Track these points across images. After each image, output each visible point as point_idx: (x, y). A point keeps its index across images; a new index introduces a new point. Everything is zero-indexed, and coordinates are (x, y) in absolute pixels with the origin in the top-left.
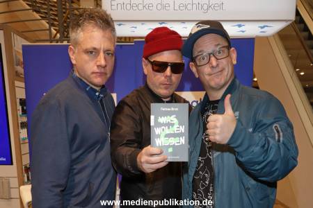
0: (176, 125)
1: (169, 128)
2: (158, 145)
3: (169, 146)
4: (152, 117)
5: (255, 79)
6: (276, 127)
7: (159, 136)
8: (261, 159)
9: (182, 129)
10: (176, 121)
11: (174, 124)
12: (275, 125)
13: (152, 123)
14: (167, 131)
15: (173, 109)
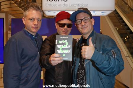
0: (67, 45)
1: (64, 46)
2: (58, 53)
3: (63, 53)
4: (56, 41)
5: (101, 31)
6: (113, 51)
7: (59, 49)
8: (107, 66)
9: (70, 46)
10: (67, 43)
11: (66, 44)
12: (112, 50)
13: (56, 43)
14: (63, 47)
15: (66, 38)
